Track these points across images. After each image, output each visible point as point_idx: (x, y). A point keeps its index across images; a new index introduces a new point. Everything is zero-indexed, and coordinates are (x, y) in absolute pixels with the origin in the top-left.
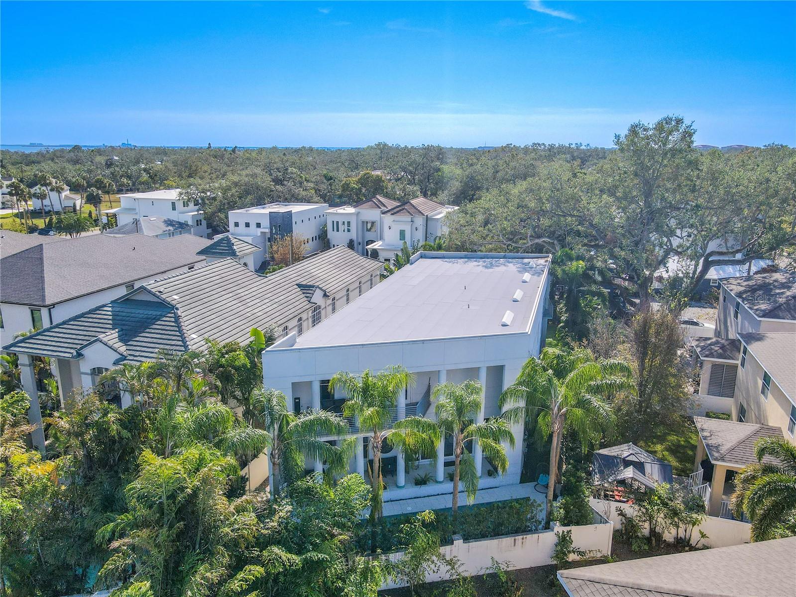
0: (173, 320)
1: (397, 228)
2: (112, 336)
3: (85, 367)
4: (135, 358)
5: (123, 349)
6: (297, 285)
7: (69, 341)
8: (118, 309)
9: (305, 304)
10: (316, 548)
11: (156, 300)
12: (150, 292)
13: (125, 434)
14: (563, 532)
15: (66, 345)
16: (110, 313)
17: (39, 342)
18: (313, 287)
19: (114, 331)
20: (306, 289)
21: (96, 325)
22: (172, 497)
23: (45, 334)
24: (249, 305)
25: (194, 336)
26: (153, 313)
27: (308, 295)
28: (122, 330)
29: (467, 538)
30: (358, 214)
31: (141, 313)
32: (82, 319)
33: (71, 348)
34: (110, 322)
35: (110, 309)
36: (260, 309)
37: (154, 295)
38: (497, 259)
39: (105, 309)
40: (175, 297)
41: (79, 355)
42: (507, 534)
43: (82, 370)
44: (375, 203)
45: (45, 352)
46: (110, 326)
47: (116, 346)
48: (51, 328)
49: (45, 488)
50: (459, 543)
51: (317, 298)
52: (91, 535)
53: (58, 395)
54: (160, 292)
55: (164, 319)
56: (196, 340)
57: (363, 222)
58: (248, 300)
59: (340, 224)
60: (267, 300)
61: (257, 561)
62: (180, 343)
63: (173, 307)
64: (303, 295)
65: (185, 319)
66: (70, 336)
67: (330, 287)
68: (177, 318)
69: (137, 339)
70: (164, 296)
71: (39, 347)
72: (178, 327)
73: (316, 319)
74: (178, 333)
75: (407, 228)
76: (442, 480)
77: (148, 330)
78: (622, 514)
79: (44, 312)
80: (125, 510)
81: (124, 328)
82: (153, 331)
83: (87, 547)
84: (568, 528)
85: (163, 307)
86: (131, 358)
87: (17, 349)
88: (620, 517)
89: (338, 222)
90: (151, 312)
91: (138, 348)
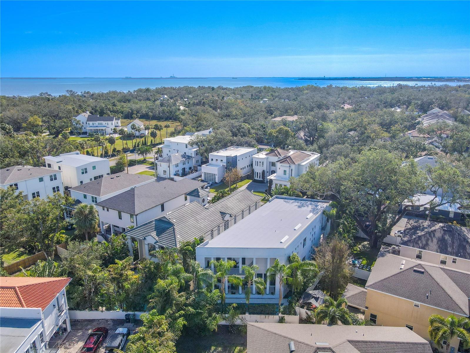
0: (173, 229)
1: (283, 169)
2: (154, 234)
3: (146, 242)
4: (161, 242)
5: (157, 239)
6: (220, 212)
7: (142, 233)
8: (157, 223)
9: (221, 221)
10: (201, 309)
11: (167, 221)
12: (166, 219)
13: (155, 271)
14: (282, 316)
15: (141, 235)
16: (154, 224)
17: (133, 232)
18: (225, 213)
19: (155, 232)
20: (223, 214)
21: (150, 228)
22: (164, 291)
23: (135, 229)
24: (199, 222)
25: (178, 236)
26: (167, 226)
27: (223, 217)
28: (157, 231)
29: (250, 314)
30: (267, 158)
31: (164, 225)
32: (146, 225)
33: (142, 236)
34: (154, 228)
35: (154, 223)
36: (203, 224)
37: (168, 220)
38: (307, 202)
39: (153, 222)
40: (174, 220)
41: (145, 239)
42: (263, 314)
43: (145, 243)
44: (276, 153)
45: (135, 236)
46: (154, 229)
47: (155, 237)
48: (137, 228)
49: (135, 282)
50: (247, 314)
51: (227, 217)
52: (146, 297)
53: (138, 246)
54: (170, 219)
55: (170, 229)
56: (179, 238)
57: (270, 162)
58: (199, 220)
59: (259, 162)
60: (207, 220)
61: (184, 310)
62: (174, 239)
63: (173, 225)
64: (221, 217)
65: (176, 229)
66: (142, 231)
67: (234, 212)
68: (174, 229)
69: (161, 235)
70: (170, 220)
71: (134, 234)
72: (174, 232)
73: (226, 227)
74: (173, 235)
75: (287, 170)
76: (254, 293)
77: (165, 232)
78: (307, 314)
79: (134, 217)
80: (154, 292)
81: (158, 230)
82: (166, 233)
83: (145, 299)
84: (284, 315)
85: (171, 224)
86: (159, 242)
87: (127, 234)
88: (306, 314)
89: (258, 162)
90: (166, 226)
91: (162, 239)
